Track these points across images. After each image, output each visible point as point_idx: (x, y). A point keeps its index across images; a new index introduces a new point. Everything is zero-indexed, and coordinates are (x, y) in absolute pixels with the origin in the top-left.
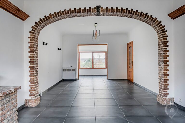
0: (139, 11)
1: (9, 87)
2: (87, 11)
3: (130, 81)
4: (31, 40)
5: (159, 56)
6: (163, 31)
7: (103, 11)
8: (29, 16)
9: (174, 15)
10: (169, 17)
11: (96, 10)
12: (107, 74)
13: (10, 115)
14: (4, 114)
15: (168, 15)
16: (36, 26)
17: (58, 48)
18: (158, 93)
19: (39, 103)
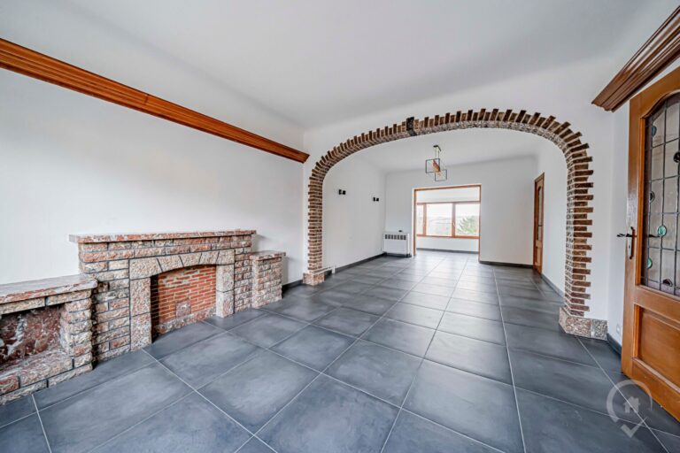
1: (272, 252)
2: (389, 134)
3: (536, 270)
4: (312, 190)
6: (574, 147)
7: (419, 126)
10: (599, 108)
11: (405, 127)
12: (477, 250)
13: (270, 286)
14: (263, 283)
15: (593, 103)
16: (318, 169)
17: (374, 198)
19: (321, 281)
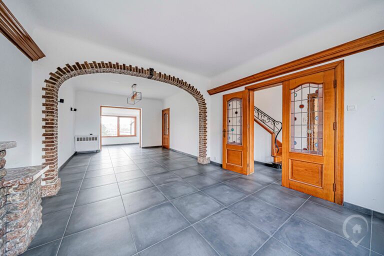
0: (188, 83)
2: (139, 71)
3: (165, 147)
4: (47, 93)
5: (200, 124)
6: (203, 104)
7: (156, 75)
8: (45, 56)
9: (212, 92)
10: (208, 93)
11: (149, 72)
12: (139, 142)
15: (207, 91)
16: (60, 74)
17: (71, 109)
18: (198, 156)
19: (59, 188)
